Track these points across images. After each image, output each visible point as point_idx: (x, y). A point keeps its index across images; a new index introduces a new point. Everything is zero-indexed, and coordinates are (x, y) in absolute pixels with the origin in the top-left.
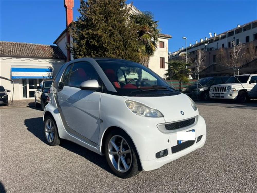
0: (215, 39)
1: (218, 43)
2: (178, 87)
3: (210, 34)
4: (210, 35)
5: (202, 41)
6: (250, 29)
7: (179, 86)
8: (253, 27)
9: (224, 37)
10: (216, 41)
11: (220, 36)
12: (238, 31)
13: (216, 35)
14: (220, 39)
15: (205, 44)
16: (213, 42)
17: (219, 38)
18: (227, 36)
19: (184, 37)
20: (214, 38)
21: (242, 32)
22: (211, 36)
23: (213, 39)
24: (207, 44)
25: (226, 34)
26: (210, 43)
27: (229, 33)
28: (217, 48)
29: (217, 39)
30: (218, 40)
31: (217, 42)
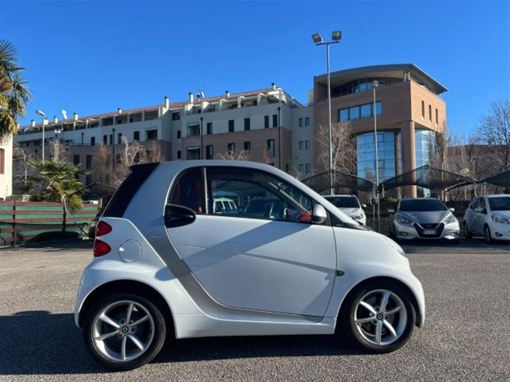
0: (76, 124)
1: (83, 134)
2: (61, 219)
3: (64, 112)
4: (63, 115)
5: (46, 122)
6: (140, 120)
7: (62, 216)
8: (146, 119)
9: (94, 125)
10: (77, 128)
11: (87, 121)
12: (121, 120)
13: (77, 117)
14: (87, 126)
15: (56, 131)
16: (72, 130)
17: (85, 124)
18: (100, 123)
19: (40, 112)
20: (75, 122)
21: (126, 122)
22: (66, 117)
23: (72, 124)
24: (59, 132)
25: (98, 120)
26: (65, 130)
27: (104, 119)
28: (81, 142)
29: (81, 126)
30: (83, 127)
31: (80, 132)
